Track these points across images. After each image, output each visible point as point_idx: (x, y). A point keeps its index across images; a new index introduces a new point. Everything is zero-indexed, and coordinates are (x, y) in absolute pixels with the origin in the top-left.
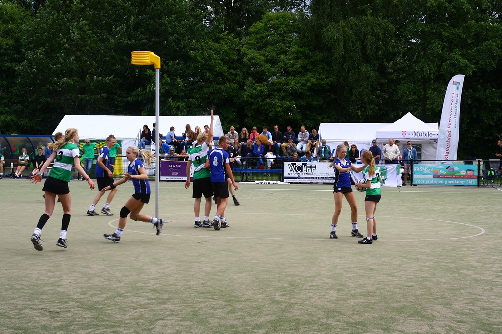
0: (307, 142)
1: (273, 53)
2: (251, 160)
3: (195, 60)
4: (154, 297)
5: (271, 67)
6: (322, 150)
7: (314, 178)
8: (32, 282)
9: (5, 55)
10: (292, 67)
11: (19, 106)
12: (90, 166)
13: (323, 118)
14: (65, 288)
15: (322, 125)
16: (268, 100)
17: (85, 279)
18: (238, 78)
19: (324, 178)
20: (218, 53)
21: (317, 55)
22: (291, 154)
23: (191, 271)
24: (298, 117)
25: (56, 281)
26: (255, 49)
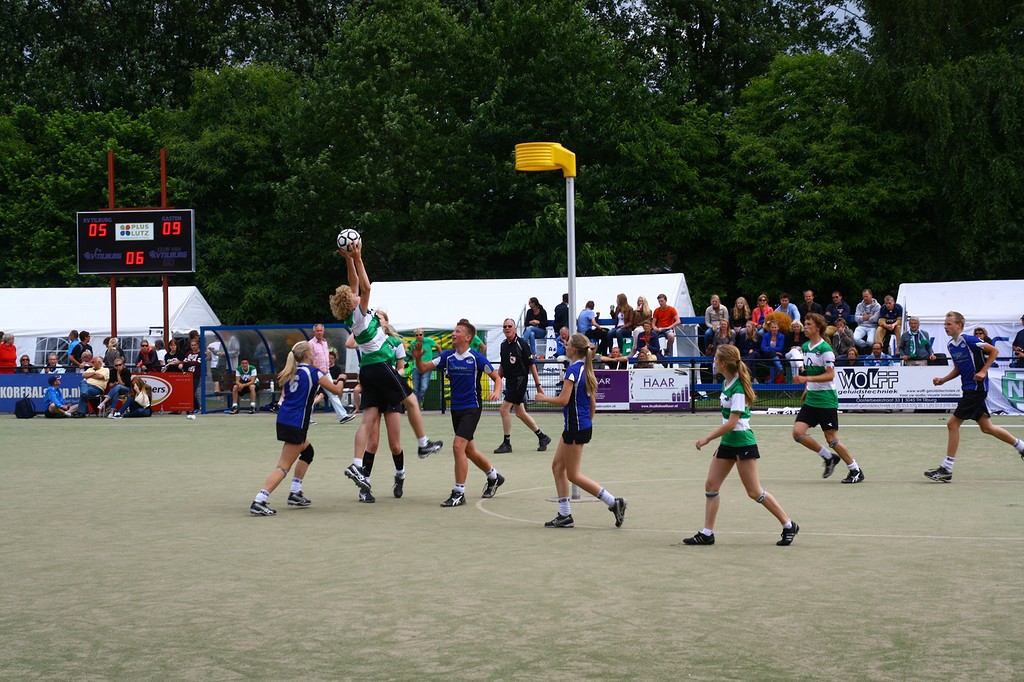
0: (876, 324)
1: (794, 140)
2: (757, 366)
3: (630, 161)
4: (597, 671)
5: (791, 168)
6: (910, 342)
7: (894, 400)
8: (335, 634)
9: (253, 168)
10: (836, 167)
11: (281, 266)
12: (425, 385)
13: (905, 271)
14: (404, 648)
15: (904, 288)
16: (785, 242)
17: (444, 628)
18: (720, 194)
19: (916, 401)
20: (677, 143)
21: (890, 141)
22: (844, 350)
23: (668, 611)
24: (851, 273)
25: (385, 634)
26: (756, 132)
